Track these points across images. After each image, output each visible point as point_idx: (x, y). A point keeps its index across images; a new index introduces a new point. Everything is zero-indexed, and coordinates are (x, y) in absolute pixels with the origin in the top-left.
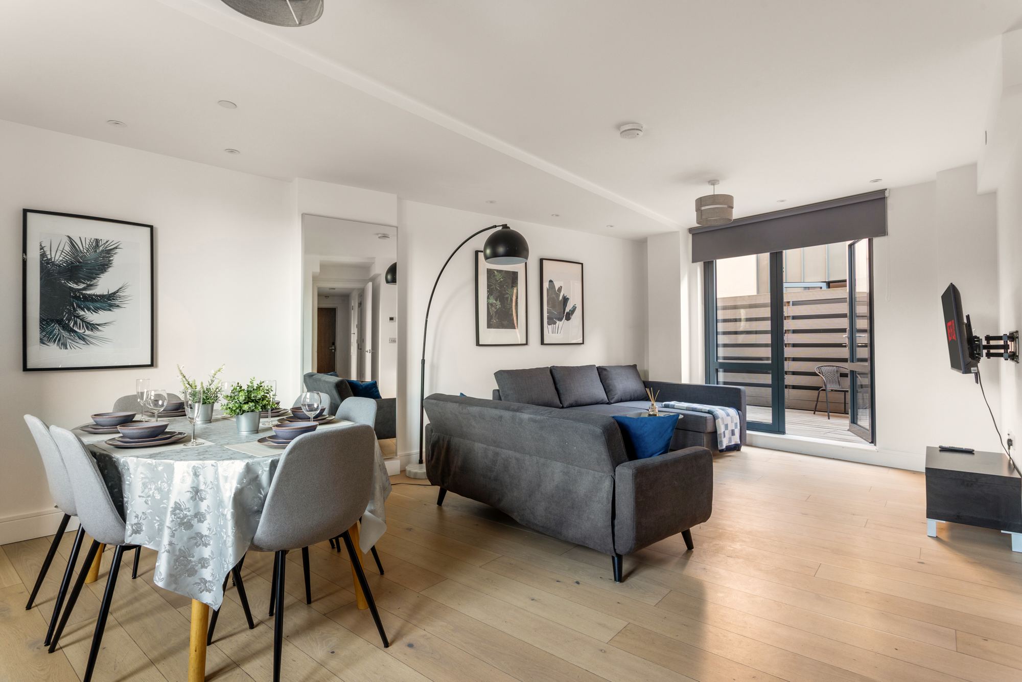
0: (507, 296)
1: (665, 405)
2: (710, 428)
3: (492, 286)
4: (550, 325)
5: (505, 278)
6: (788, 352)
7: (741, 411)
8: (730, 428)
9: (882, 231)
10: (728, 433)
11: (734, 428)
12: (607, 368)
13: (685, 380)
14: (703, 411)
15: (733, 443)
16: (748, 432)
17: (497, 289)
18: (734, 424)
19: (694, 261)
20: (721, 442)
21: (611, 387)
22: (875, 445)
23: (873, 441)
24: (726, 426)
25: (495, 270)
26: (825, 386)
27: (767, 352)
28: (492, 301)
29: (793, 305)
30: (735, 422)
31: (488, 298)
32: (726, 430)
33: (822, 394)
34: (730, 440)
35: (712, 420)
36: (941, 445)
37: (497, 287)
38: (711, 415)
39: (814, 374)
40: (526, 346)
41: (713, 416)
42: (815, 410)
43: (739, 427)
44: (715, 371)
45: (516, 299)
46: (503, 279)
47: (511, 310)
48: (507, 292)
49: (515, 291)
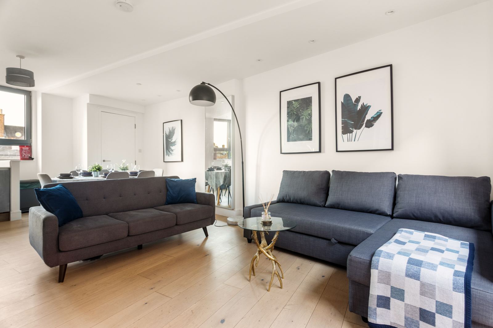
0: (302, 117)
3: (291, 112)
4: (346, 134)
5: (301, 104)
25: (293, 101)
28: (291, 122)
31: (288, 121)
37: (295, 112)
40: (320, 154)
45: (310, 118)
46: (299, 105)
47: (306, 127)
48: (303, 114)
49: (309, 112)
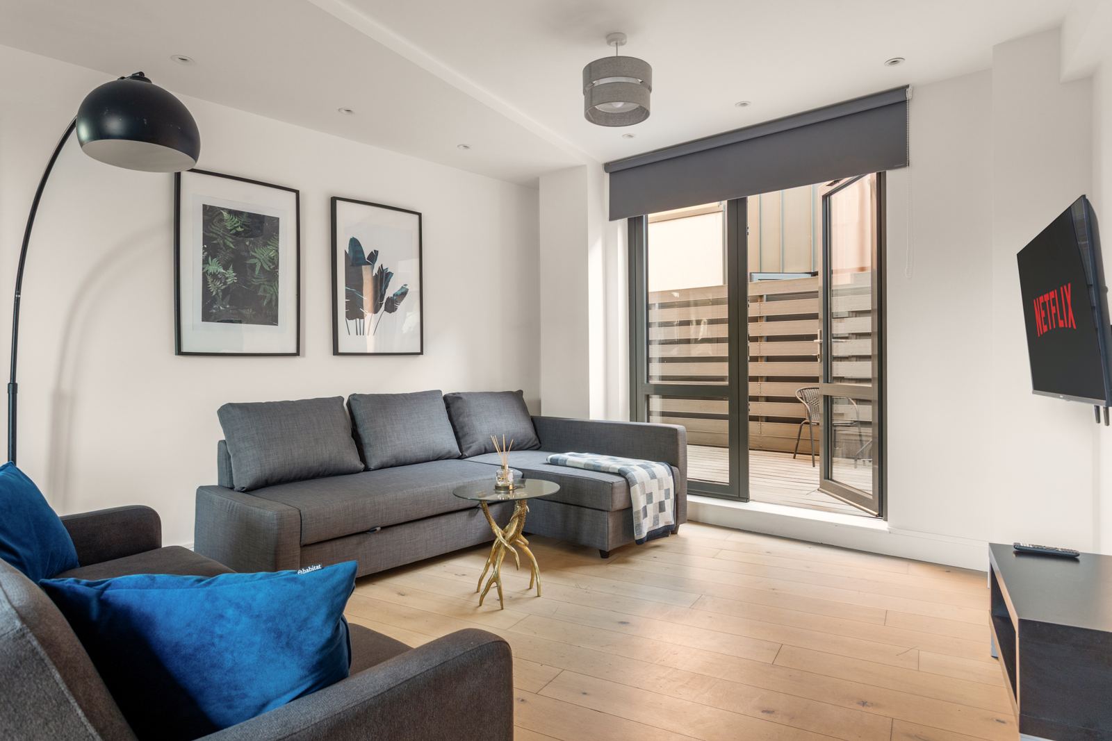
0: (252, 261)
1: (551, 459)
2: (619, 503)
3: (215, 239)
4: (352, 319)
5: (248, 226)
6: (754, 369)
7: (676, 466)
8: (656, 500)
9: (900, 159)
10: (651, 510)
11: (663, 499)
12: (462, 396)
13: (596, 414)
14: (610, 470)
15: (661, 525)
16: (690, 498)
17: (227, 247)
18: (663, 492)
19: (613, 216)
20: (639, 525)
21: (466, 429)
22: (886, 520)
23: (882, 513)
24: (649, 497)
25: (223, 209)
26: (810, 418)
27: (723, 369)
28: (214, 267)
29: (767, 301)
30: (666, 488)
31: (205, 262)
32: (648, 503)
33: (806, 428)
34: (656, 519)
35: (624, 488)
36: (1016, 542)
37: (228, 243)
38: (623, 479)
39: (794, 400)
40: (297, 359)
41: (627, 480)
42: (795, 452)
43: (672, 496)
44: (644, 398)
45: (274, 269)
46: (242, 227)
47: (261, 289)
48: (253, 254)
49: (272, 254)
